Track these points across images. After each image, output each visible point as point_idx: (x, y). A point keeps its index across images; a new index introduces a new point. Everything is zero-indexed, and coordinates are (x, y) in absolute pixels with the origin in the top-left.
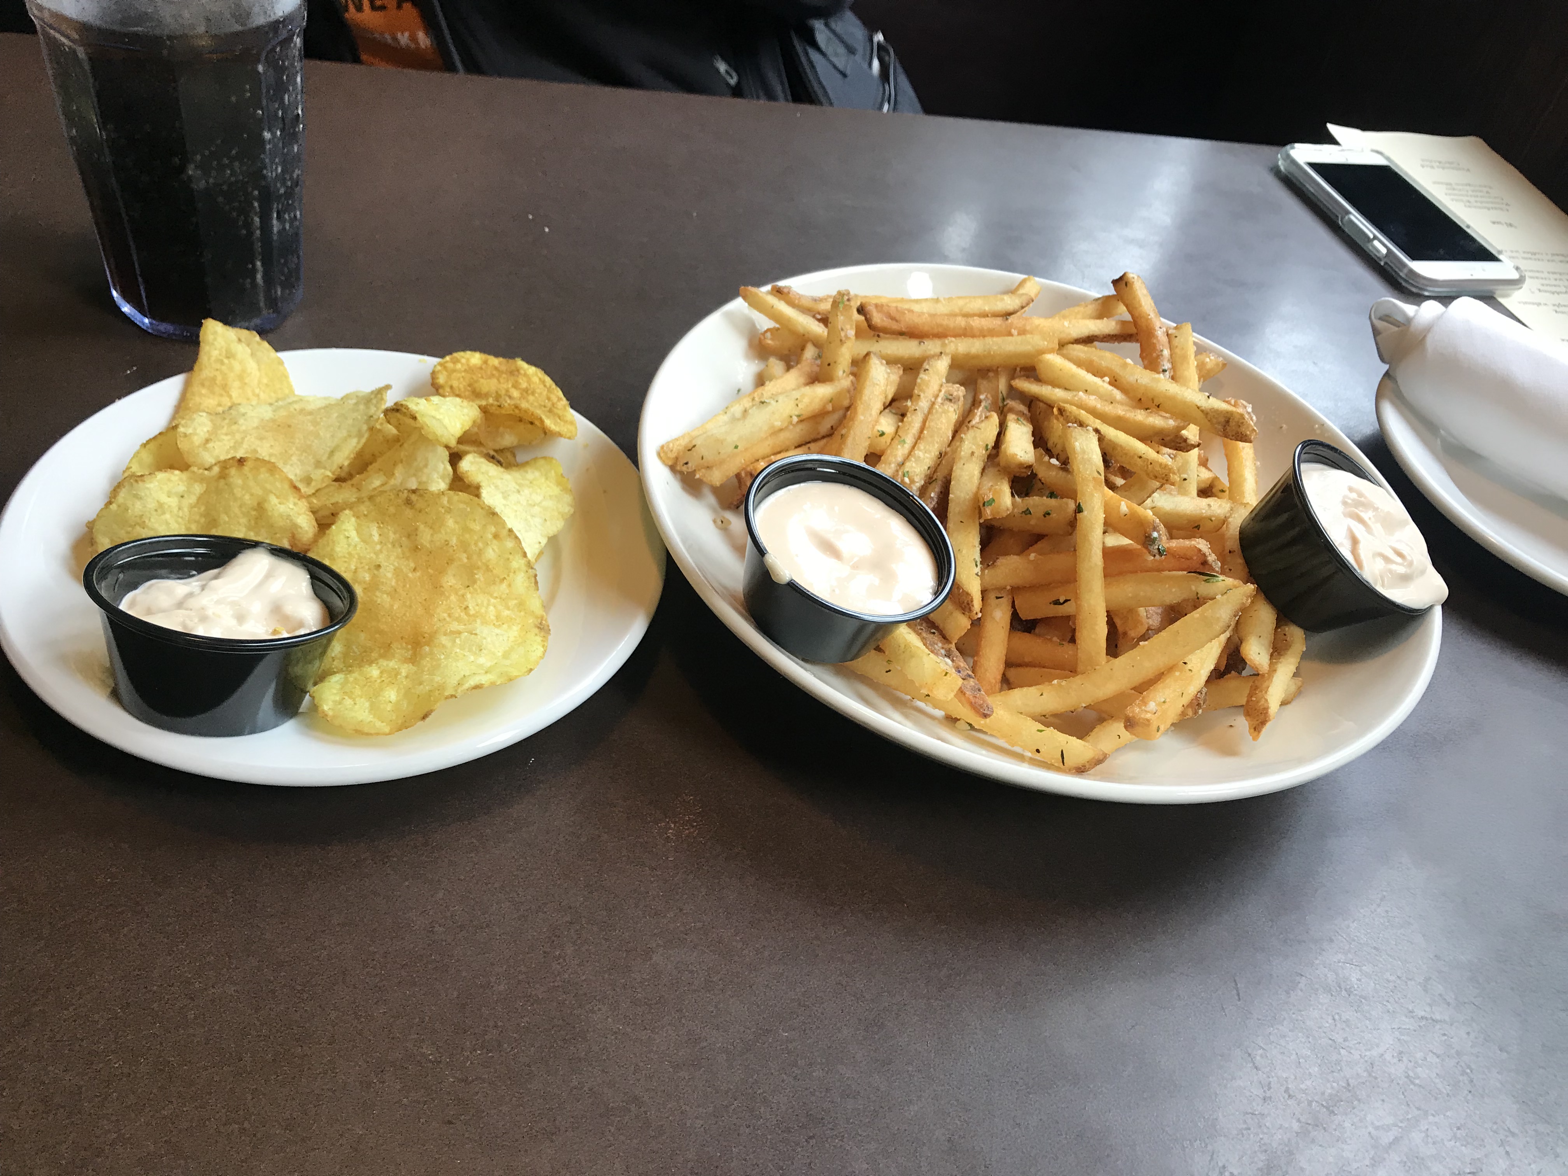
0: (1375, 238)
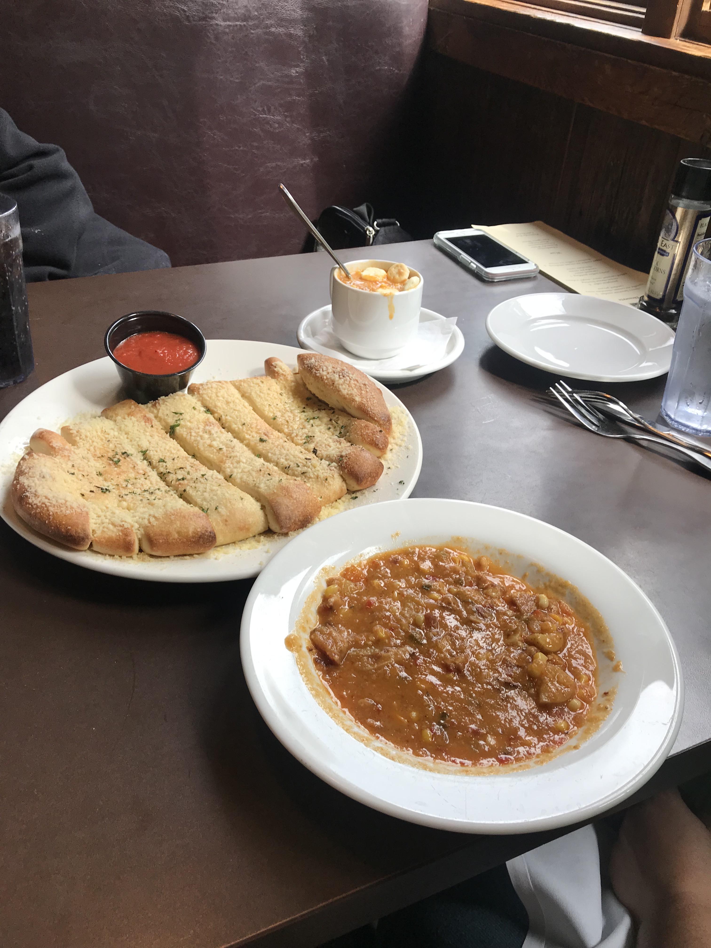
0: (471, 262)
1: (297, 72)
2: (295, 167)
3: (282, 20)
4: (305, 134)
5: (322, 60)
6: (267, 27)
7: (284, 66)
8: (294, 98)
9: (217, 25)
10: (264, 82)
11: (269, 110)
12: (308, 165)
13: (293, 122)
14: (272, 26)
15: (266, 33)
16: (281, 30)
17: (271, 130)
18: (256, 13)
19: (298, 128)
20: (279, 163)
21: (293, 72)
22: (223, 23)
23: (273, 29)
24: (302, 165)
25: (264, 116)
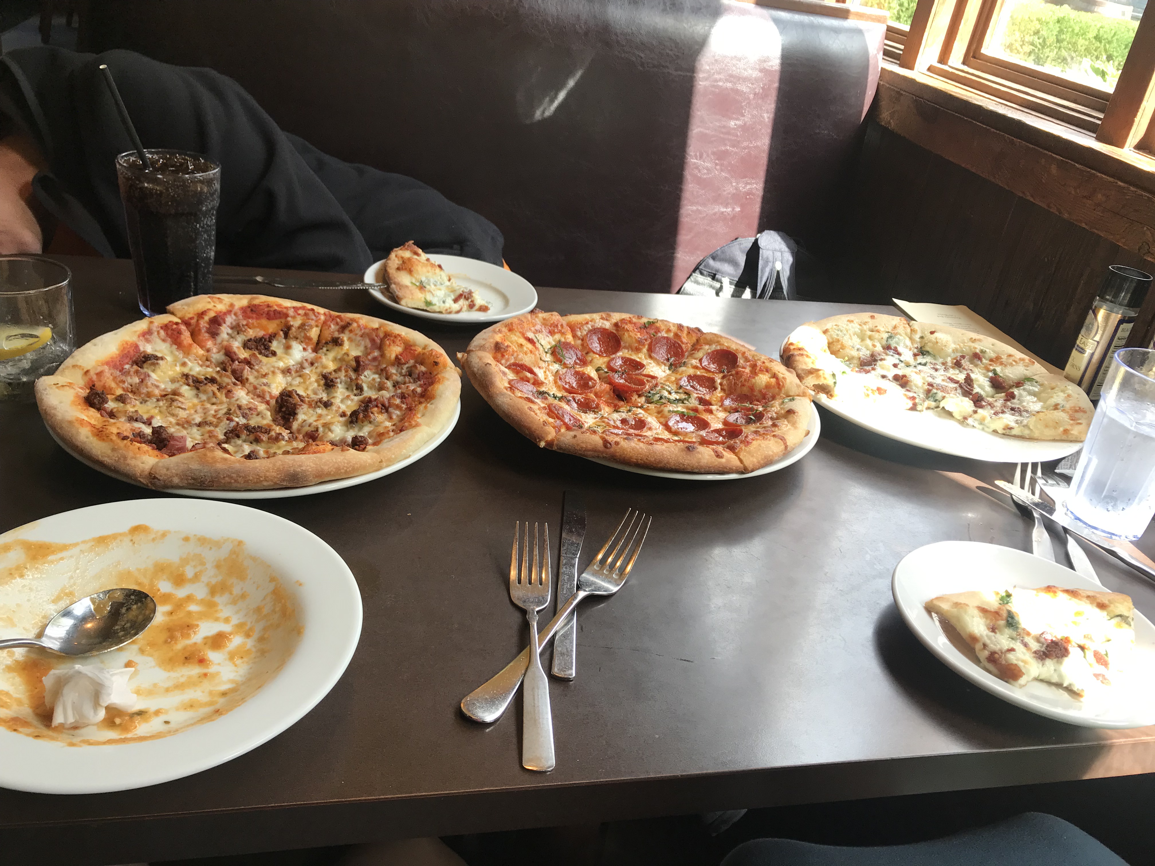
1: (735, 125)
2: (715, 214)
3: (731, 76)
4: (731, 183)
5: (763, 117)
6: (716, 81)
7: (723, 117)
8: (728, 148)
9: (668, 73)
10: (702, 130)
11: (701, 157)
12: (729, 214)
13: (722, 170)
14: (720, 80)
15: (713, 86)
16: (729, 85)
17: (699, 175)
18: (708, 68)
19: (726, 177)
20: (700, 208)
21: (732, 123)
22: (674, 73)
23: (721, 84)
24: (723, 213)
25: (695, 161)
